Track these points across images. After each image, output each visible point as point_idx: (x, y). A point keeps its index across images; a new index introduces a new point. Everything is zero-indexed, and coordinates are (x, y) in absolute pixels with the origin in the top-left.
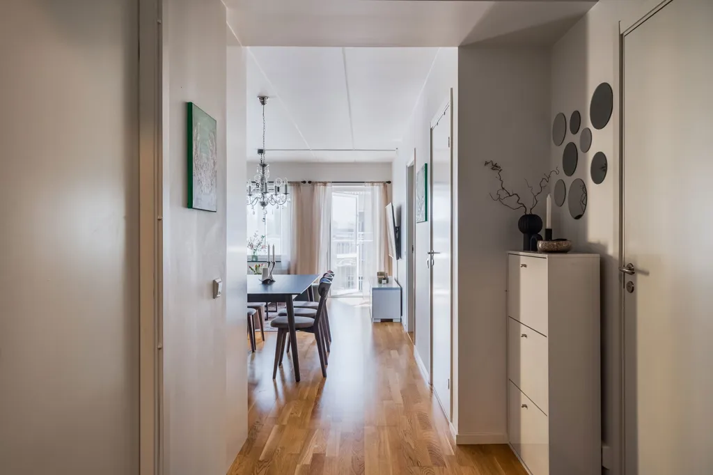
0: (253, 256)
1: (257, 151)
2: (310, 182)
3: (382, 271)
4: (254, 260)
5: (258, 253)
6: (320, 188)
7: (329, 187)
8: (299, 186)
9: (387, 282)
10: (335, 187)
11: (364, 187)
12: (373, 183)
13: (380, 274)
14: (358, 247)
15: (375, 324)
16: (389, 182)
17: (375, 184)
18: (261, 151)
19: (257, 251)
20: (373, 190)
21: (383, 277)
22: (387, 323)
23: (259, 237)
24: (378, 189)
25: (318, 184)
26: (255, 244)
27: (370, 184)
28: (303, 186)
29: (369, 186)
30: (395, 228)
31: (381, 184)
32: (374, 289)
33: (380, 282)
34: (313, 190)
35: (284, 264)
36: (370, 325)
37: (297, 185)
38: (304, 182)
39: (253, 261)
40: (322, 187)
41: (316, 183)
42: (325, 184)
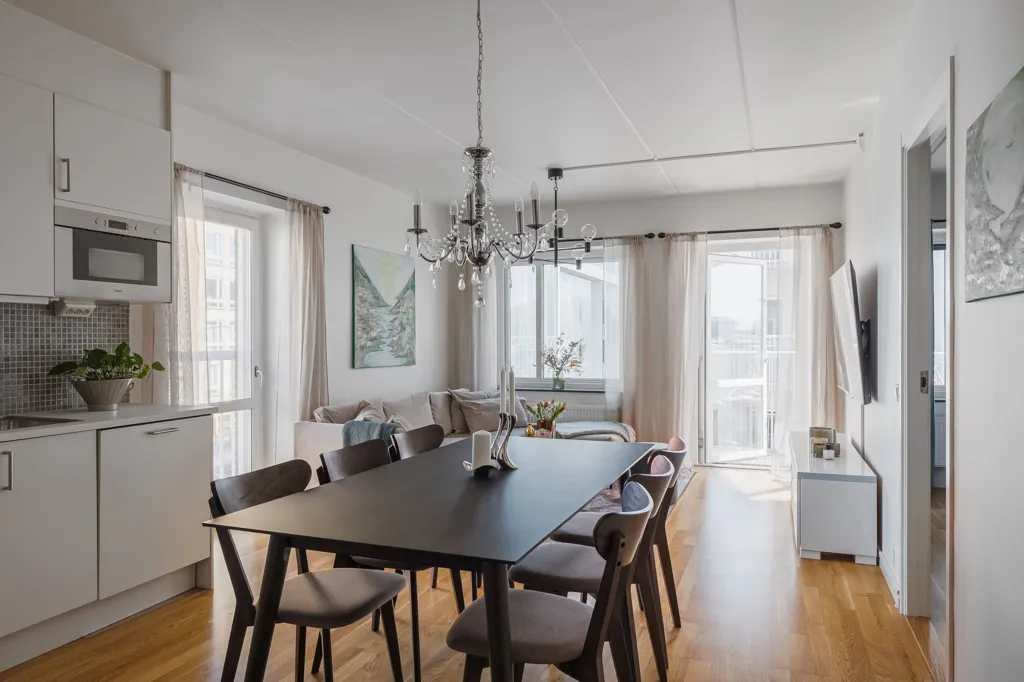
0: (556, 381)
1: (547, 173)
2: (662, 235)
3: (820, 424)
4: (557, 387)
5: (564, 375)
6: (682, 247)
7: (701, 244)
8: (640, 243)
9: (837, 454)
10: (713, 242)
11: (777, 239)
12: (797, 229)
13: (817, 432)
14: (765, 365)
15: (806, 563)
16: (838, 225)
17: (805, 231)
18: (555, 173)
19: (563, 371)
20: (797, 246)
21: (824, 443)
22: (837, 565)
23: (566, 345)
24: (809, 243)
25: (680, 238)
26: (559, 356)
27: (791, 232)
28: (648, 244)
29: (789, 238)
30: (859, 323)
31: (819, 231)
32: (801, 476)
33: (818, 454)
34: (668, 252)
35: (611, 398)
36: (792, 562)
37: (635, 241)
38: (651, 236)
39: (555, 391)
40: (687, 245)
41: (675, 235)
42: (693, 236)
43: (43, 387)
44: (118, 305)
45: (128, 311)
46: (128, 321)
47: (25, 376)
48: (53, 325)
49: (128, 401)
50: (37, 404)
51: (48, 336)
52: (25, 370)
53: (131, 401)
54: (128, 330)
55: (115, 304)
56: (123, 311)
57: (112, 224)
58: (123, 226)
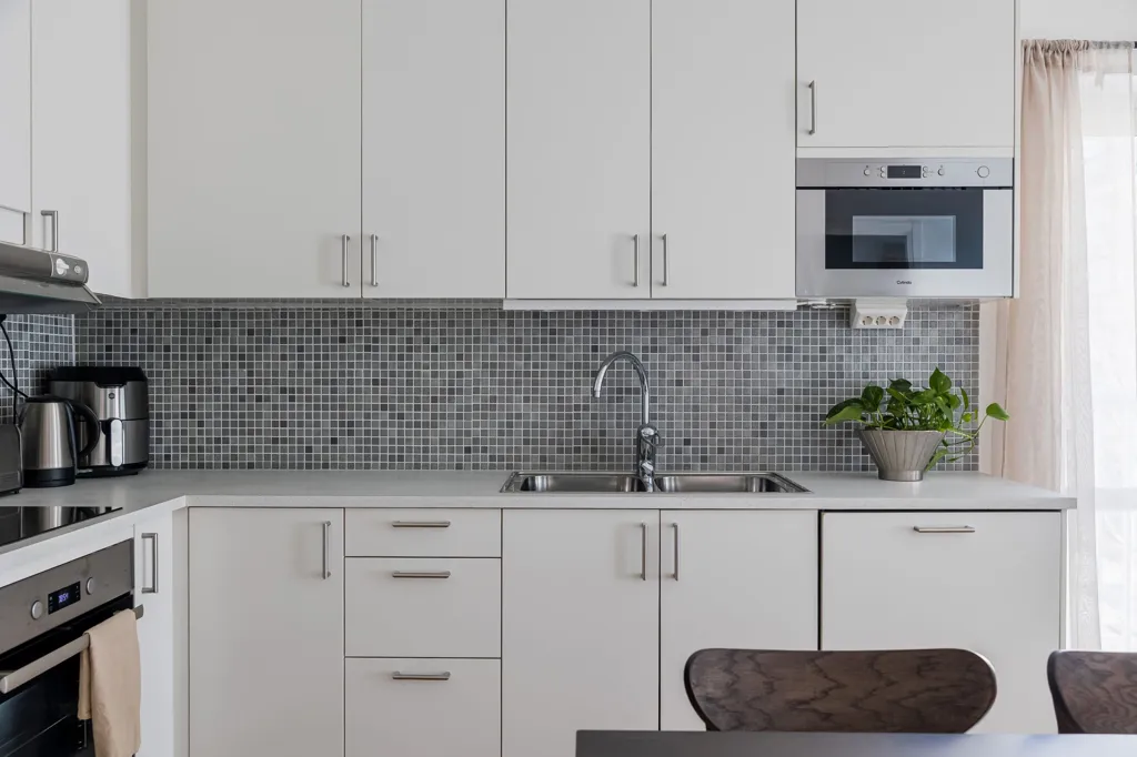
43: (831, 435)
44: (957, 307)
45: (976, 316)
46: (976, 333)
47: (806, 417)
48: (848, 342)
49: (975, 468)
50: (823, 460)
51: (841, 358)
52: (806, 409)
53: (981, 469)
54: (976, 349)
55: (952, 306)
56: (967, 316)
57: (894, 171)
58: (915, 171)
